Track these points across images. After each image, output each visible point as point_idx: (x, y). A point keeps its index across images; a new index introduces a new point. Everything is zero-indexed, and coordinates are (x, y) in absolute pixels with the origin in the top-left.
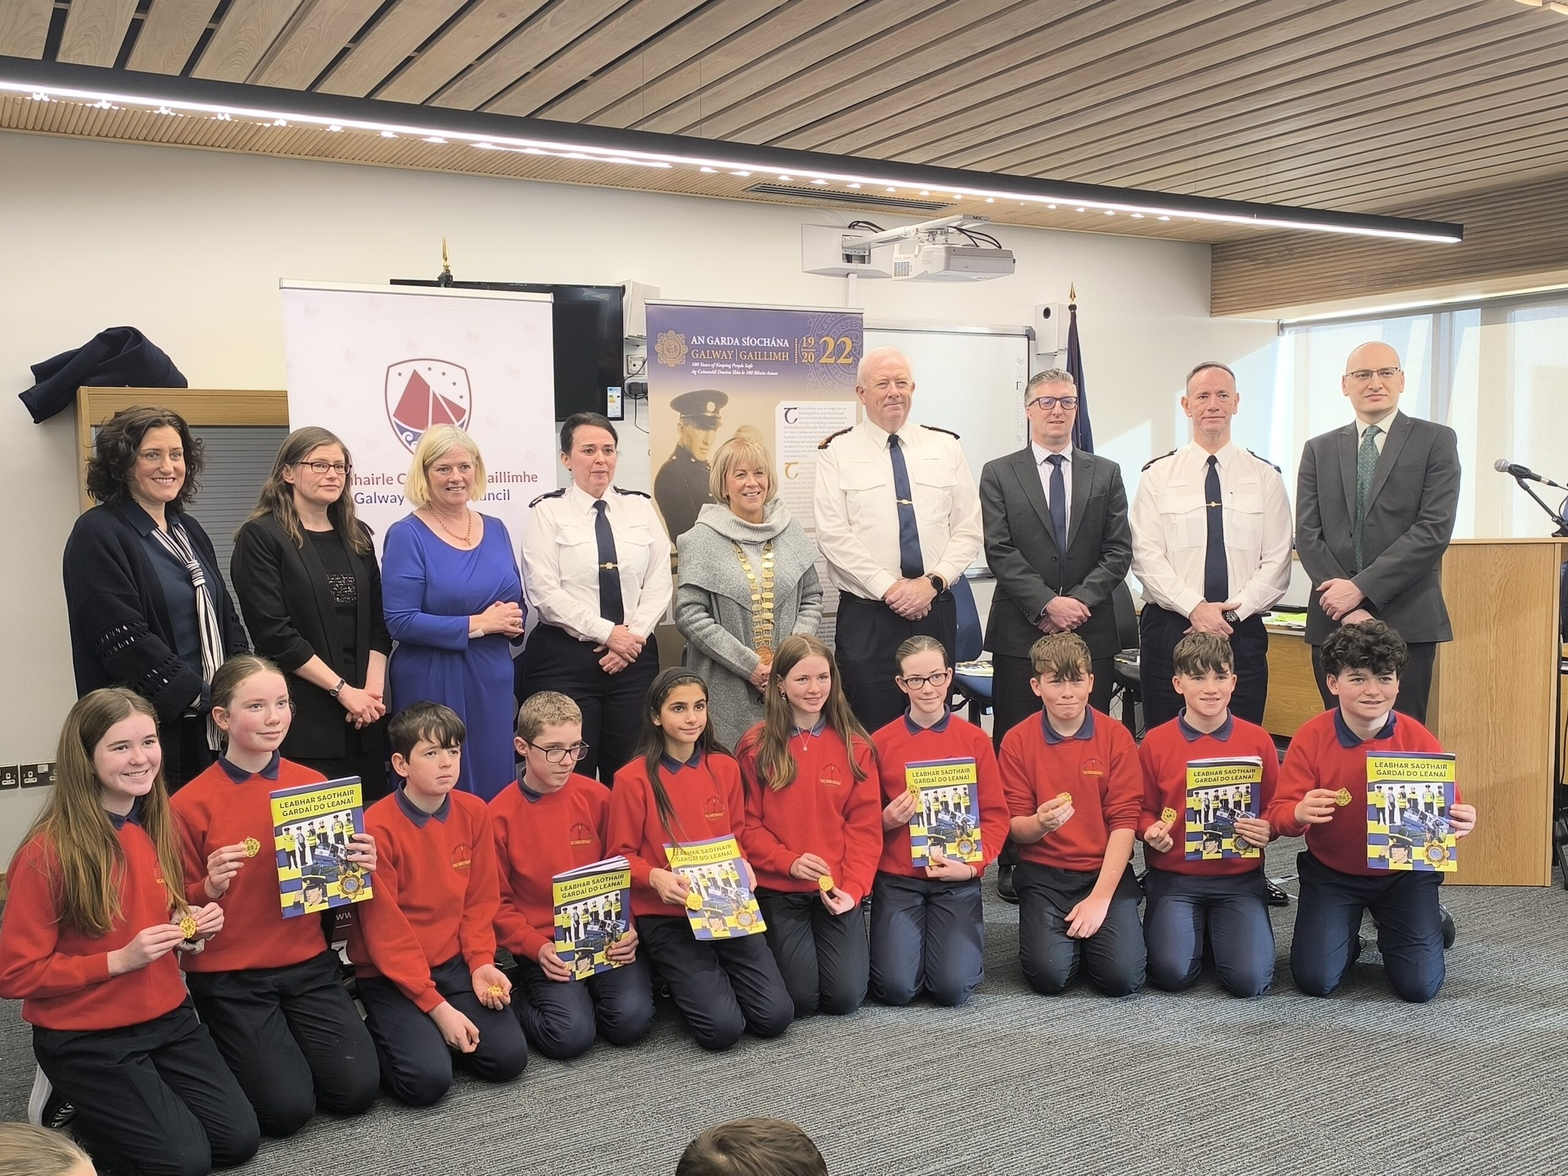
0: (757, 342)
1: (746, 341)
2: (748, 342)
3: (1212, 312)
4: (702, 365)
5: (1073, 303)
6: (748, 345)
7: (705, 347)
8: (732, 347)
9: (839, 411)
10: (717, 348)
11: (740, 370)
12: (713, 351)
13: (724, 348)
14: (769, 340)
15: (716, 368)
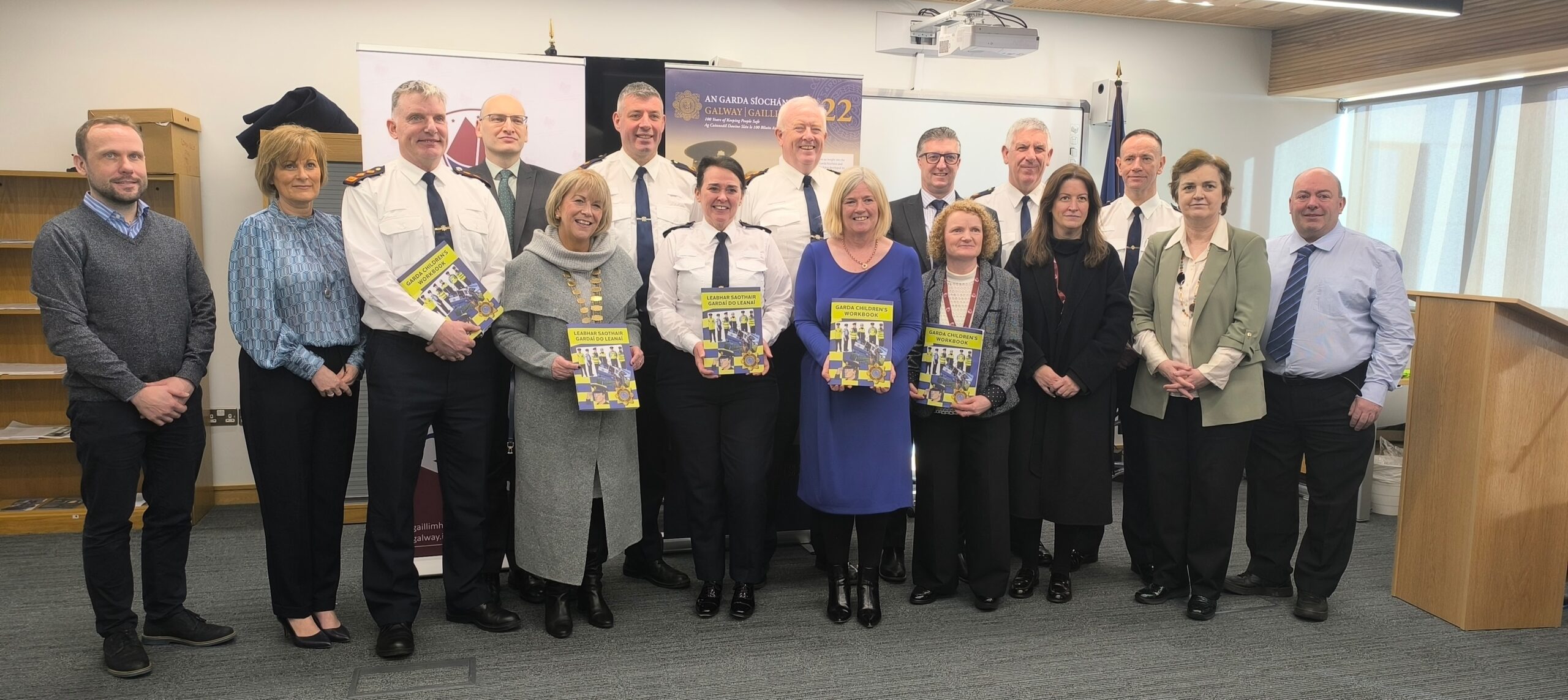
0: (764, 102)
1: (755, 100)
2: (755, 101)
3: (1269, 91)
4: (714, 119)
5: (1119, 79)
6: (756, 104)
7: (717, 105)
8: (741, 106)
9: (838, 162)
10: (728, 106)
11: (748, 124)
12: (724, 109)
13: (735, 106)
14: (775, 100)
15: (726, 123)
